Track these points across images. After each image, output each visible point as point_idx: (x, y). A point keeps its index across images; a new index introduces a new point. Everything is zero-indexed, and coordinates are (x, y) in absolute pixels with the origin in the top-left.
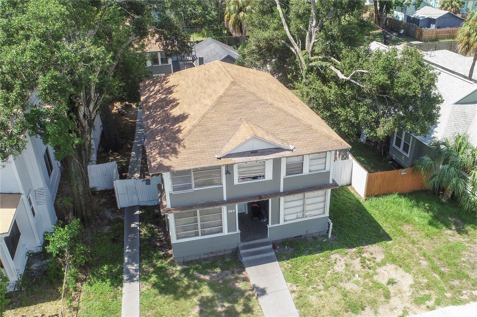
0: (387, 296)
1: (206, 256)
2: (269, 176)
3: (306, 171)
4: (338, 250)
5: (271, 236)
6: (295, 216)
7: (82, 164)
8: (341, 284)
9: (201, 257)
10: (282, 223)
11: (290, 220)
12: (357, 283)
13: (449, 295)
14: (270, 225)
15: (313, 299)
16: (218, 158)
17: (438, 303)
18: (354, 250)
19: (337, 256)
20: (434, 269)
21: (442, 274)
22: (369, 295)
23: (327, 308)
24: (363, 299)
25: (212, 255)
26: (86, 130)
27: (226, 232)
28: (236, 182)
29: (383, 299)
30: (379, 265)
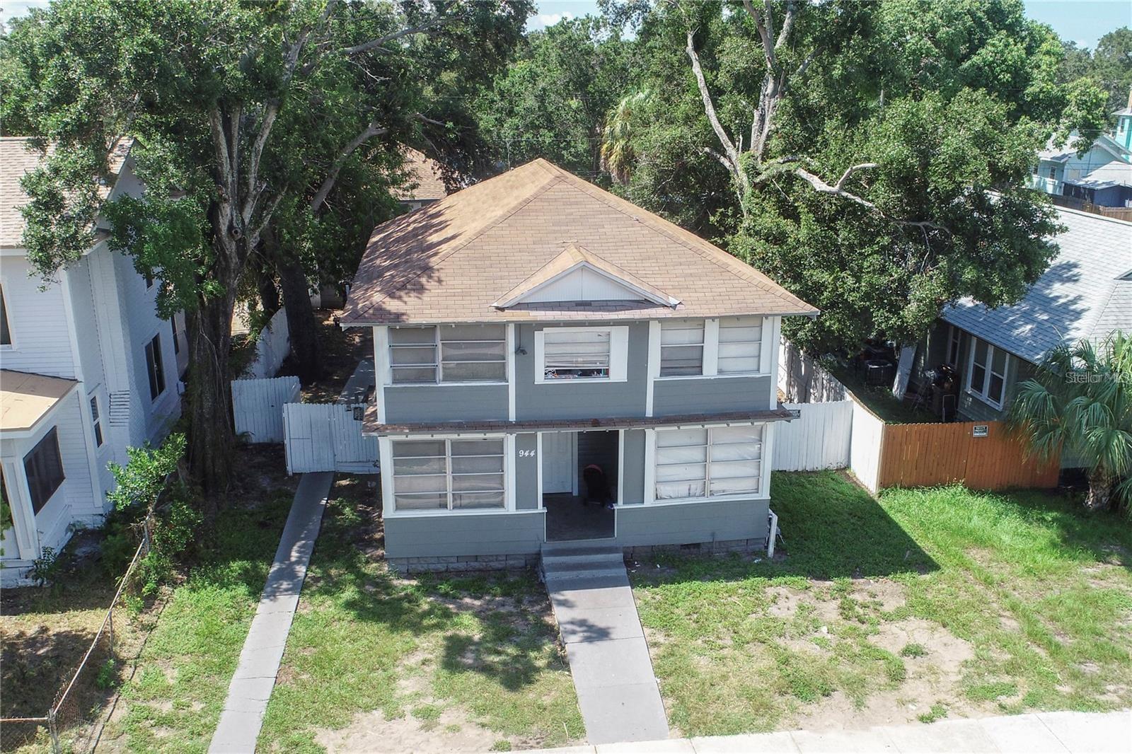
0: (897, 676)
1: (462, 566)
2: (619, 373)
3: (710, 370)
4: (788, 578)
5: (624, 533)
6: (683, 489)
7: (217, 347)
8: (781, 642)
9: (451, 566)
10: (649, 501)
11: (671, 498)
12: (822, 644)
13: (1066, 689)
14: (620, 505)
15: (703, 664)
16: (498, 308)
17: (1033, 702)
18: (828, 583)
19: (783, 591)
20: (1035, 636)
21: (1054, 649)
22: (846, 668)
23: (734, 681)
24: (829, 674)
25: (476, 565)
26: (232, 266)
27: (510, 508)
28: (540, 378)
29: (883, 679)
30: (888, 618)
